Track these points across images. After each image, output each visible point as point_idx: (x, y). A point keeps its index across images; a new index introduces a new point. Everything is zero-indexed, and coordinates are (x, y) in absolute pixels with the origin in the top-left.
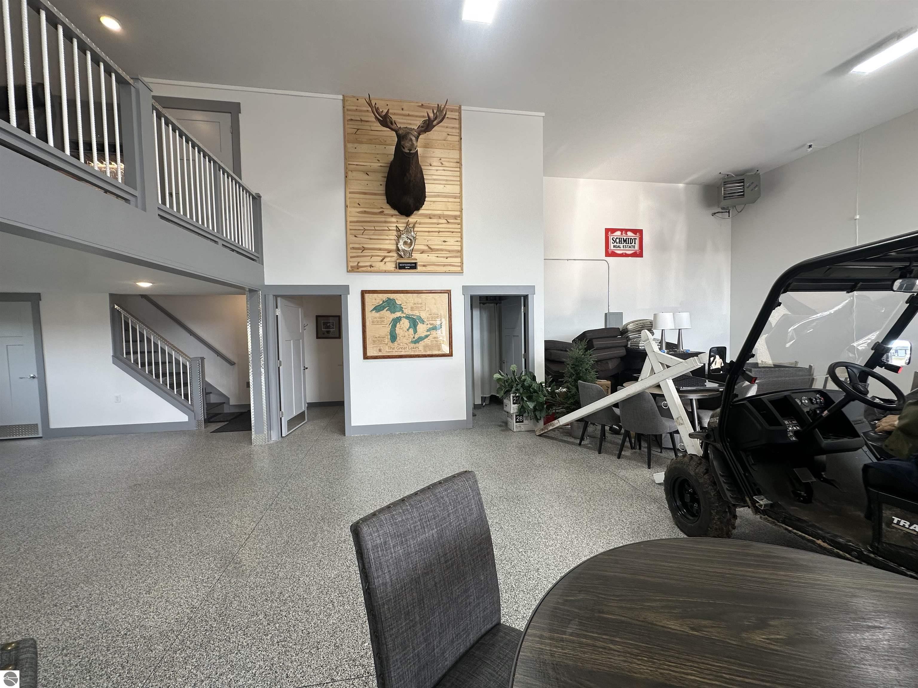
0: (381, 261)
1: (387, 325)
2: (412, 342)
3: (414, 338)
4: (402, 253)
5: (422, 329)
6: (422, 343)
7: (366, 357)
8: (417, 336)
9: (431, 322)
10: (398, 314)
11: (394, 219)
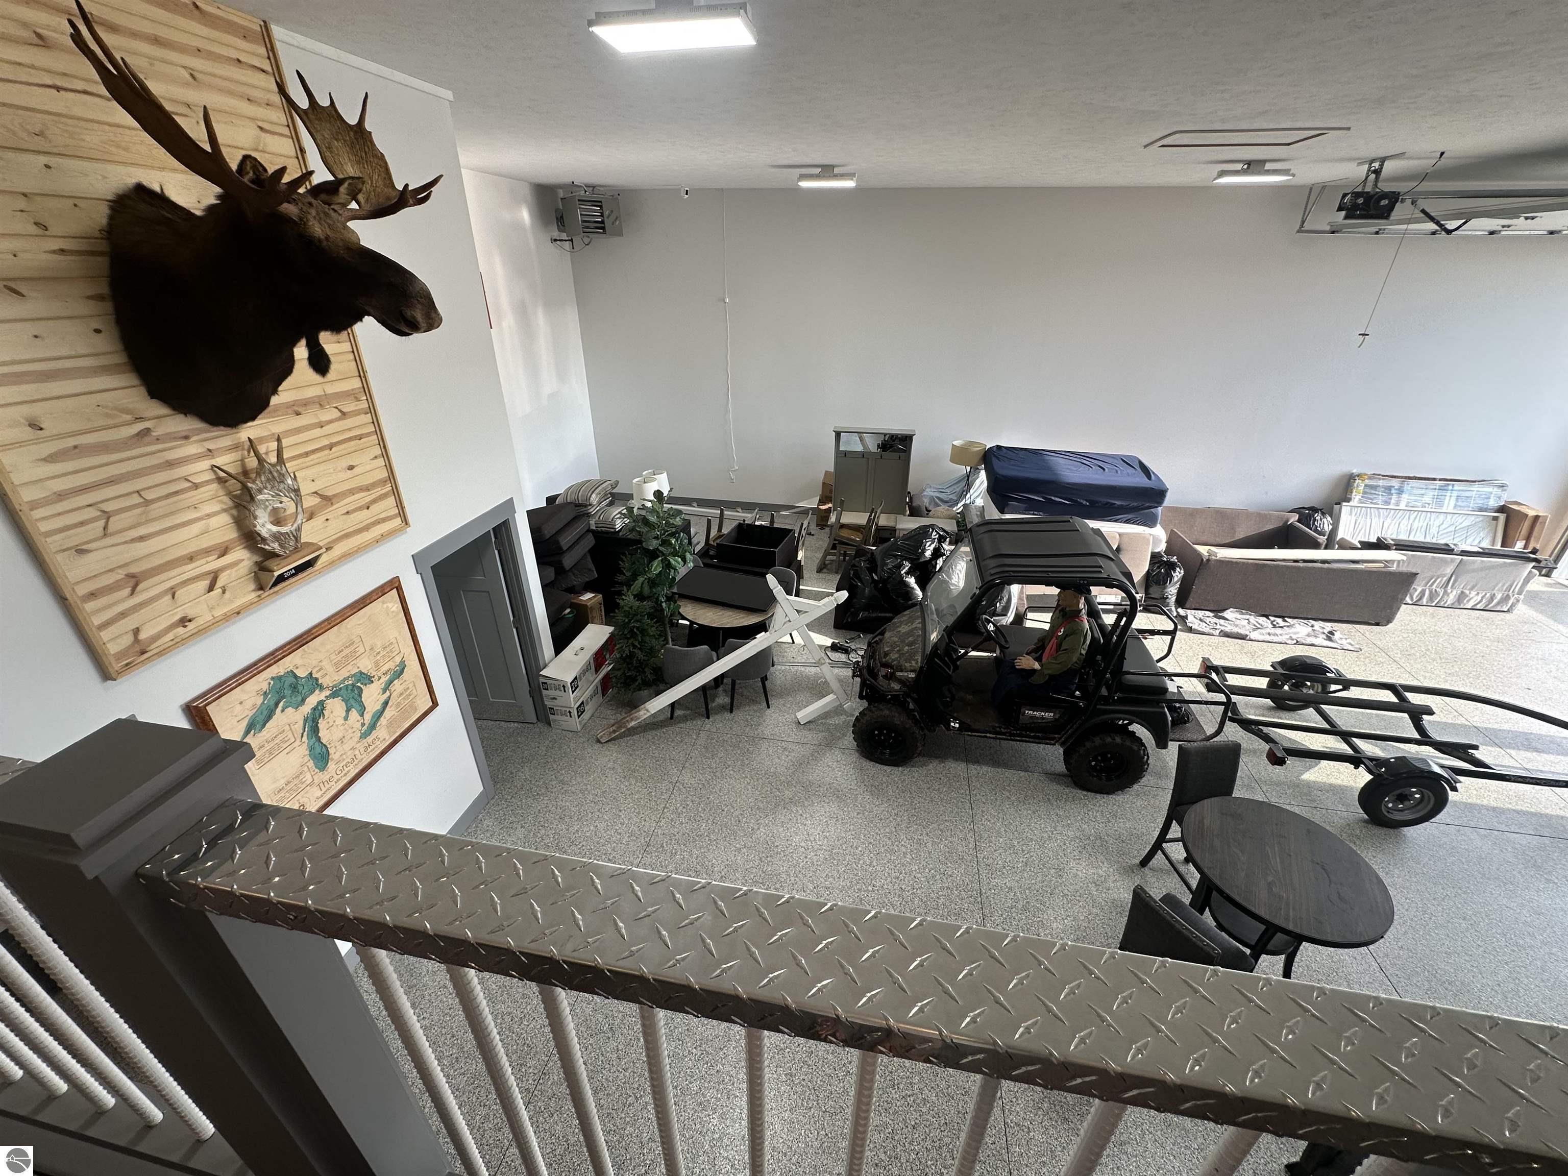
0: (211, 589)
1: (298, 743)
2: (364, 736)
3: (363, 725)
4: (276, 546)
5: (372, 696)
6: (383, 721)
8: (368, 717)
9: (384, 669)
10: (312, 701)
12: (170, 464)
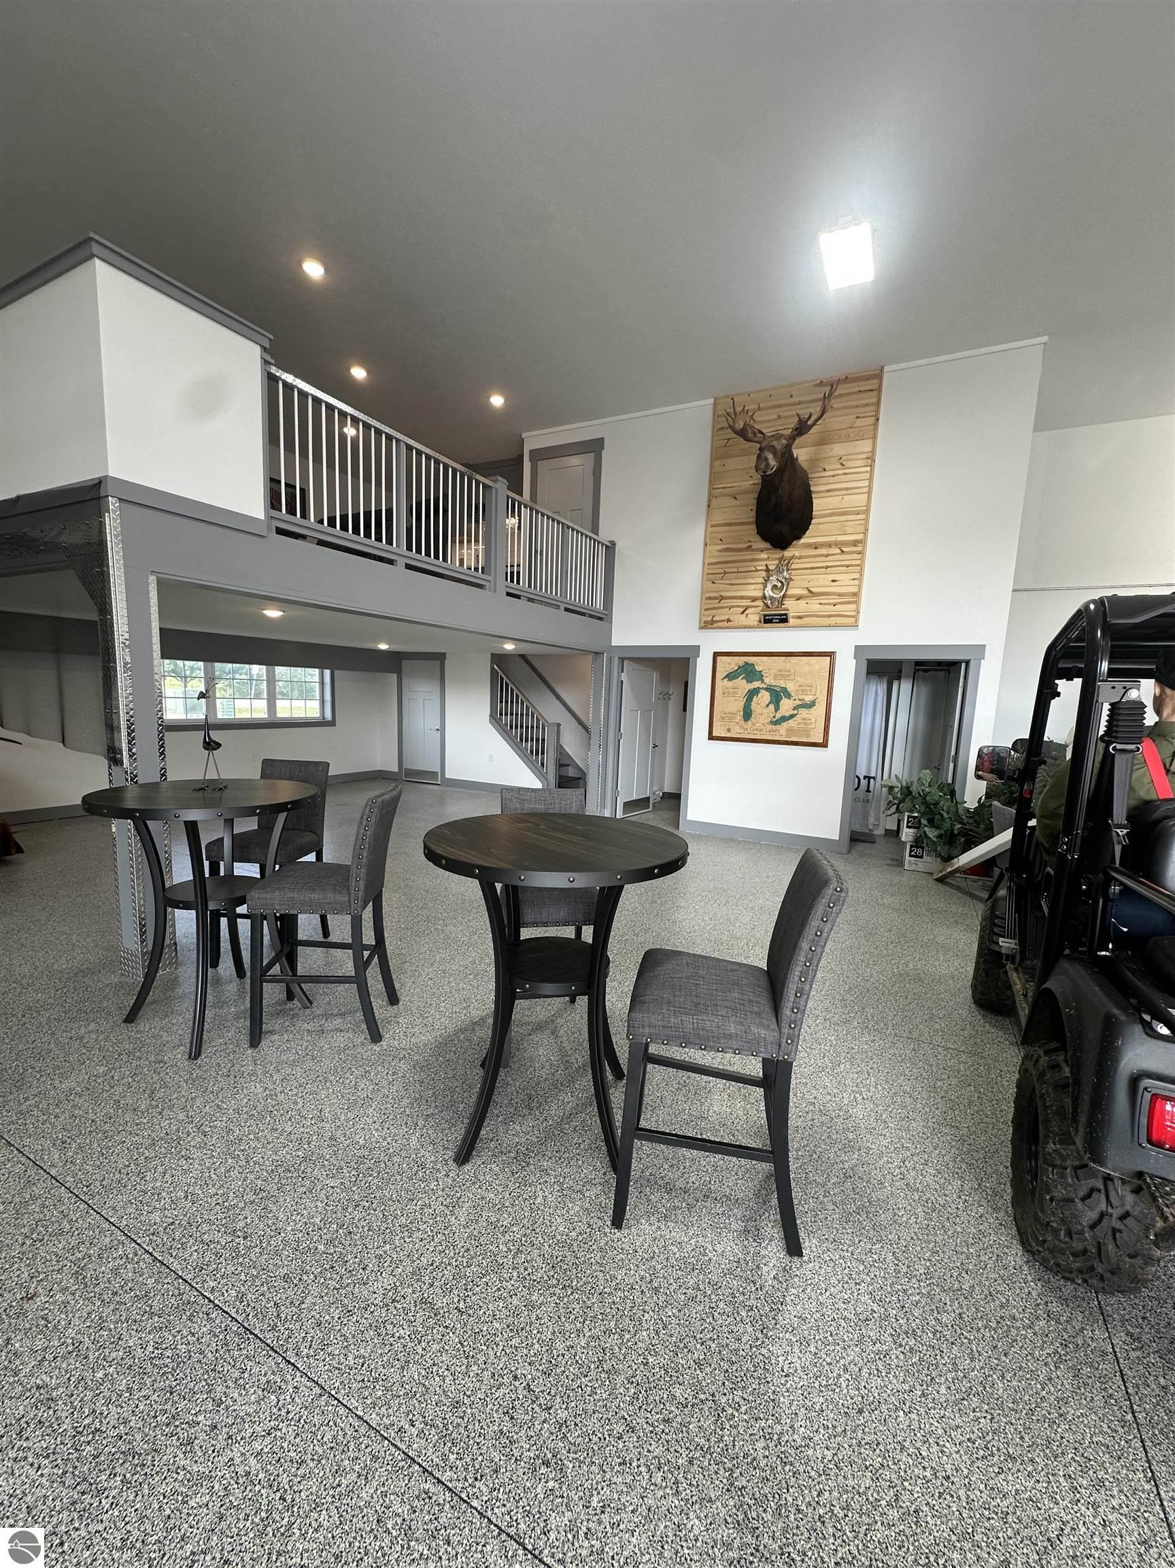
0: (742, 613)
1: (741, 699)
2: (772, 723)
3: (774, 717)
4: (769, 602)
5: (786, 706)
6: (785, 725)
7: (711, 737)
8: (778, 715)
9: (801, 697)
10: (756, 684)
11: (764, 556)
12: (753, 560)
